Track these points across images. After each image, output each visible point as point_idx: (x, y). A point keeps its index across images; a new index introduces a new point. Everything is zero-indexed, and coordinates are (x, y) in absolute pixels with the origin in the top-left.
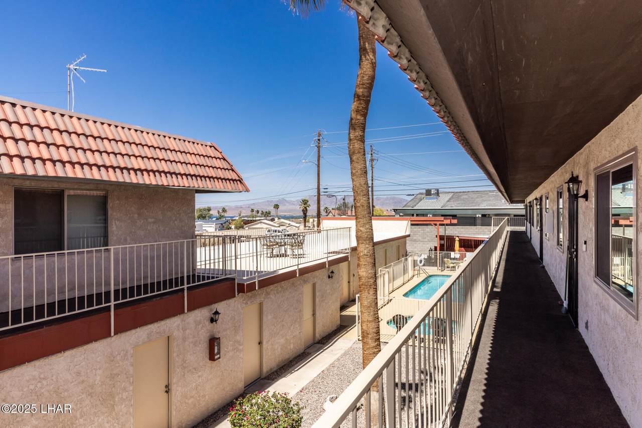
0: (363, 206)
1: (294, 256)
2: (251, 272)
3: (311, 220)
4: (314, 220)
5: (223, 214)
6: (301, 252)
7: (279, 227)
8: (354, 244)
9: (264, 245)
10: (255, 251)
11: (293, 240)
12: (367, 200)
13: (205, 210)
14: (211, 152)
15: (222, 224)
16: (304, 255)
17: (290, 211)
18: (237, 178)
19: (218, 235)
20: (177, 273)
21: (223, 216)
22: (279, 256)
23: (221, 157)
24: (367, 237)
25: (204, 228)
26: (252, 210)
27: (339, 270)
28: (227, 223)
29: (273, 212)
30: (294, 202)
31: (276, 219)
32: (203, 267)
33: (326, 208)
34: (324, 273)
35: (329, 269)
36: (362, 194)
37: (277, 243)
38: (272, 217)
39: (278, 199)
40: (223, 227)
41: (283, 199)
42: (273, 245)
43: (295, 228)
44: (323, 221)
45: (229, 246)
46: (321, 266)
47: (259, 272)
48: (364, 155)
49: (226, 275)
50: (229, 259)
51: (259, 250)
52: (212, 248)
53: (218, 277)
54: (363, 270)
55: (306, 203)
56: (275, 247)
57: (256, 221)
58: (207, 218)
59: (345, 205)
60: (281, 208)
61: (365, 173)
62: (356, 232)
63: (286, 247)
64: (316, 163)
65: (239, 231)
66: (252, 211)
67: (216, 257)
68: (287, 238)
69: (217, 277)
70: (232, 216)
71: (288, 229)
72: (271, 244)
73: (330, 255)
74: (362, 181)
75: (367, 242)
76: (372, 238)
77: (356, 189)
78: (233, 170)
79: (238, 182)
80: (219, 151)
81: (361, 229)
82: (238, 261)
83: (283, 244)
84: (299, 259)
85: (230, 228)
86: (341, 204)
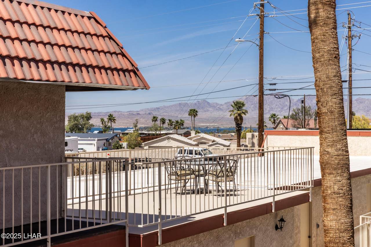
0: (332, 112)
1: (220, 193)
2: (151, 216)
3: (249, 135)
4: (253, 136)
5: (109, 124)
6: (230, 185)
7: (197, 145)
8: (318, 175)
9: (170, 175)
10: (157, 184)
11: (219, 168)
12: (340, 103)
13: (82, 117)
14: (90, 27)
15: (107, 140)
16: (235, 191)
17: (214, 120)
18: (130, 68)
19: (100, 156)
20: (35, 216)
21: (109, 127)
22: (196, 192)
23: (105, 34)
24: (338, 164)
25: (80, 147)
26: (154, 117)
27: (293, 217)
28: (116, 139)
29: (188, 122)
30: (221, 105)
31: (193, 134)
32: (76, 207)
33: (273, 116)
34: (268, 221)
35: (276, 215)
36: (330, 92)
37: (193, 172)
38: (186, 130)
39: (195, 101)
40: (110, 144)
41: (204, 101)
42: (186, 175)
43: (222, 147)
44: (268, 136)
45: (116, 175)
46: (264, 209)
47: (163, 217)
48: (335, 28)
49: (111, 220)
50: (116, 194)
51: (163, 183)
52: (90, 177)
53: (99, 224)
54: (331, 217)
55: (240, 107)
56: (188, 177)
57: (161, 135)
58: (85, 130)
59: (305, 111)
60: (201, 114)
61: (335, 57)
62: (321, 156)
63: (207, 177)
64: (258, 42)
65: (133, 152)
66: (155, 119)
67: (97, 192)
68: (209, 164)
69: (97, 224)
70: (123, 127)
71: (211, 148)
72: (183, 172)
73: (279, 192)
74: (331, 72)
75: (339, 171)
76: (347, 166)
77: (321, 84)
78: (123, 55)
79: (132, 74)
80: (102, 26)
81: (329, 150)
82: (131, 198)
83: (202, 172)
84: (228, 197)
85: (121, 147)
86: (298, 110)
